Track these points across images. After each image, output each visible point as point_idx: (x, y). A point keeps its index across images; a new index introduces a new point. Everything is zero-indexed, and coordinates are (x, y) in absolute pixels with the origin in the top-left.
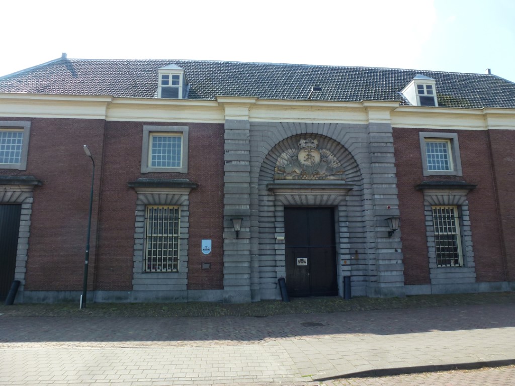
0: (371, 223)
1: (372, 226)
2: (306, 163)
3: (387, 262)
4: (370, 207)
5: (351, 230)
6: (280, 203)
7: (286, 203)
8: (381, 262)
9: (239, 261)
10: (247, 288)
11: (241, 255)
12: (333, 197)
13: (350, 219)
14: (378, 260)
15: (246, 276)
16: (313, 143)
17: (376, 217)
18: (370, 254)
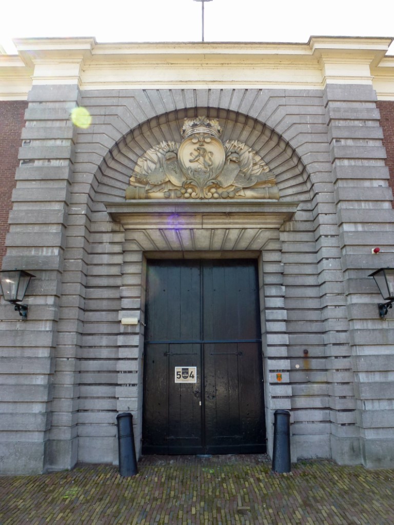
0: (337, 288)
1: (339, 294)
2: (194, 165)
3: (378, 378)
4: (334, 252)
5: (292, 304)
6: (134, 247)
7: (147, 246)
8: (363, 378)
9: (25, 371)
10: (38, 438)
11: (29, 358)
12: (250, 233)
13: (290, 281)
14: (356, 372)
15: (38, 408)
16: (209, 125)
17: (347, 273)
18: (336, 357)
